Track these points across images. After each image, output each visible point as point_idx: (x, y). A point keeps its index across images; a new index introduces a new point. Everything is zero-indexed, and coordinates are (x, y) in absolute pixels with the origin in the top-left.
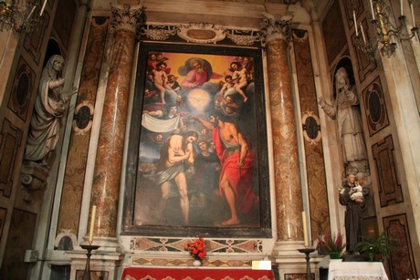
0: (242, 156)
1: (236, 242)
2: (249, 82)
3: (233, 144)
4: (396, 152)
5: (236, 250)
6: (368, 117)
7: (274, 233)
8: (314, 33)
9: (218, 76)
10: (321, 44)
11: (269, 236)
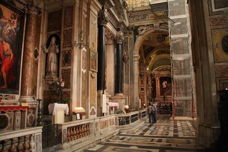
0: (11, 59)
1: (6, 96)
2: (18, 27)
3: (8, 53)
4: (71, 75)
5: (6, 99)
6: (63, 60)
7: (20, 93)
8: (44, 15)
9: (5, 19)
10: (46, 21)
11: (18, 94)
